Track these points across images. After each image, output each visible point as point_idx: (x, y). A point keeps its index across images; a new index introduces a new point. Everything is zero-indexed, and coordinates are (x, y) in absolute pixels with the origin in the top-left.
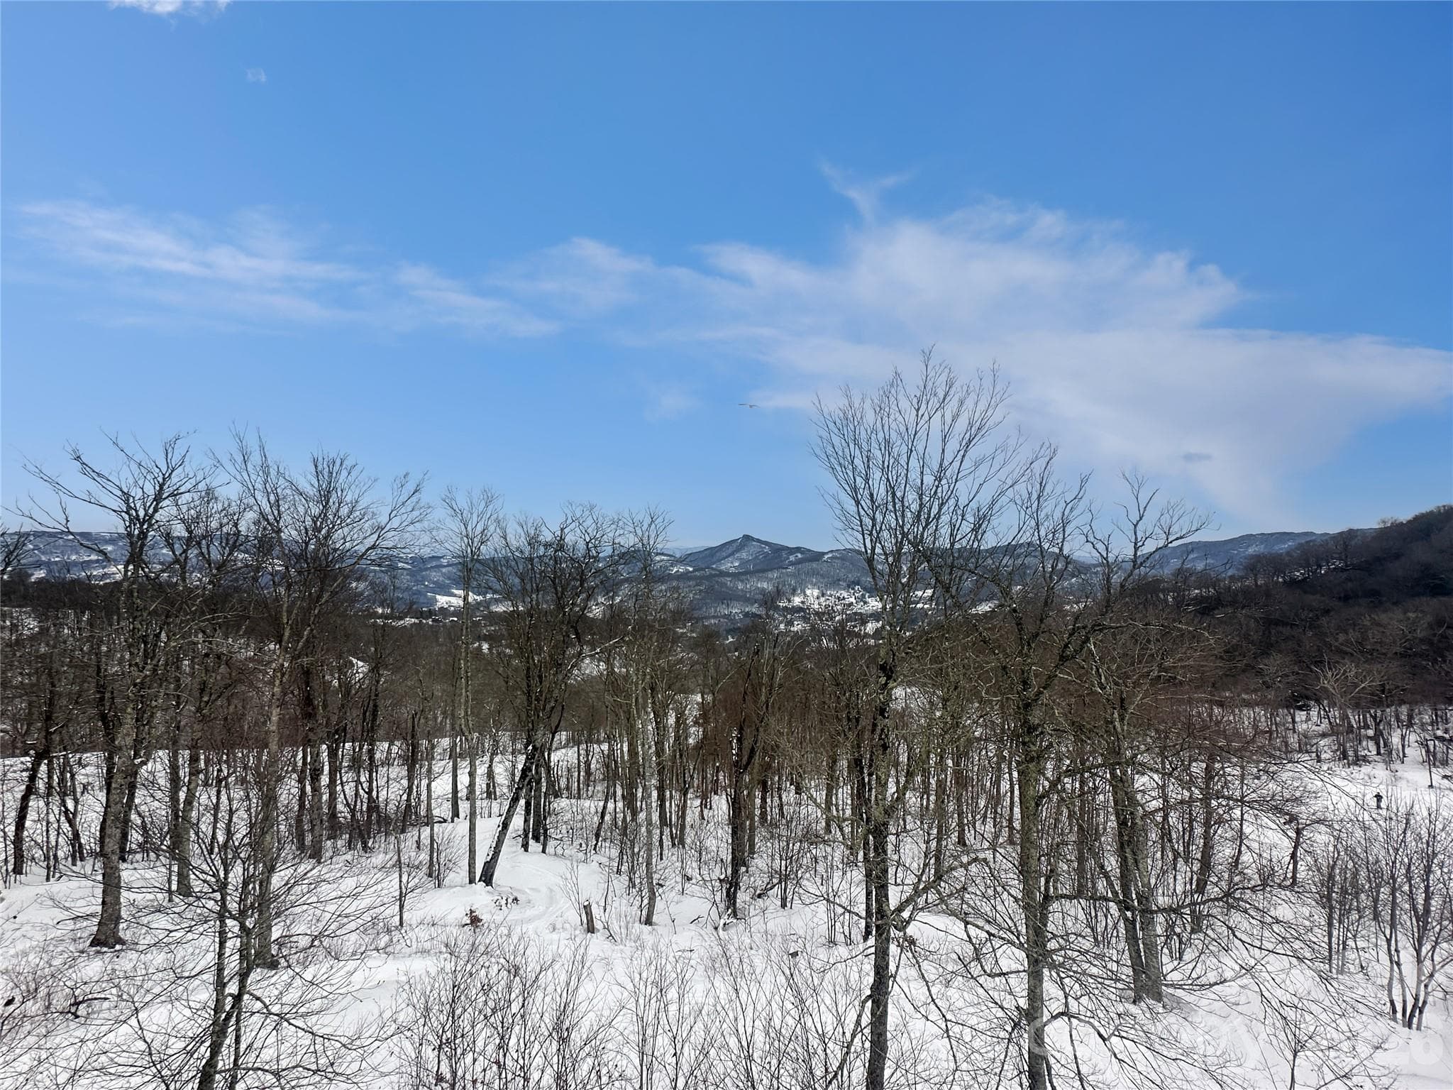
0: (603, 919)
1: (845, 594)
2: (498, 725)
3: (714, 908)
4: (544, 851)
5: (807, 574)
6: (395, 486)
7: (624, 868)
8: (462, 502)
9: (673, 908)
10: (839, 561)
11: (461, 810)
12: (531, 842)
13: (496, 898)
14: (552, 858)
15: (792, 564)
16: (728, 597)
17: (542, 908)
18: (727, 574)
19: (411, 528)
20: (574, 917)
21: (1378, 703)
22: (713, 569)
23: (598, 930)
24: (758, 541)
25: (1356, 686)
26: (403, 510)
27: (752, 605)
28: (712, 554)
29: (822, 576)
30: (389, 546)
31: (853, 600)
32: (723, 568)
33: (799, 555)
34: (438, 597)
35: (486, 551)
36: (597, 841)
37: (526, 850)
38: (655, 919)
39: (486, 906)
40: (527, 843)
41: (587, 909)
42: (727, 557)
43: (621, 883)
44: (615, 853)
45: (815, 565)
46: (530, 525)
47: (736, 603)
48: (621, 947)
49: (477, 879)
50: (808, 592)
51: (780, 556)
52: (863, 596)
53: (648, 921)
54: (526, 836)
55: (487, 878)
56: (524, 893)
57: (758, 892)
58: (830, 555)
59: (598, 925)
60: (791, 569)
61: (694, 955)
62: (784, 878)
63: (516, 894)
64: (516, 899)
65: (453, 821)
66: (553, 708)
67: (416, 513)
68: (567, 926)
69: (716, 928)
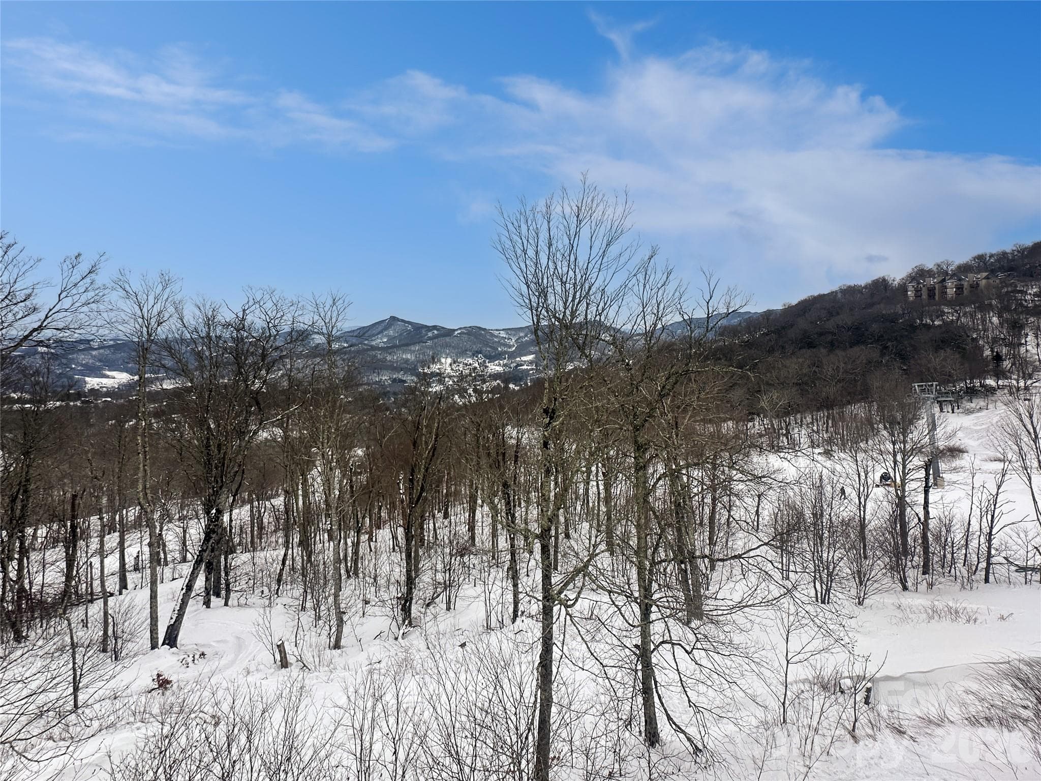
0: (296, 653)
1: (471, 361)
2: (168, 496)
3: (394, 623)
4: (226, 604)
5: (442, 346)
6: (65, 267)
7: (309, 604)
8: (136, 285)
9: (358, 630)
10: (466, 336)
11: (129, 581)
12: (213, 598)
13: (182, 657)
14: (237, 609)
15: (430, 339)
16: (378, 366)
17: (231, 657)
18: (378, 348)
19: (85, 309)
20: (267, 657)
21: (787, 414)
22: (365, 344)
23: (291, 664)
24: (403, 321)
25: (777, 404)
26: (74, 291)
27: (399, 373)
28: (363, 333)
29: (454, 348)
30: (60, 327)
31: (476, 365)
32: (374, 343)
33: (436, 332)
34: (87, 379)
35: (162, 333)
36: (279, 586)
37: (208, 607)
38: (343, 643)
39: (172, 667)
40: (209, 600)
41: (281, 648)
42: (377, 334)
43: (307, 618)
44: (298, 591)
45: (448, 339)
46: (208, 307)
47: (385, 372)
48: (316, 673)
49: (161, 641)
50: (443, 360)
51: (421, 333)
52: (484, 361)
53: (337, 646)
54: (208, 594)
55: (171, 639)
56: (210, 646)
57: (427, 602)
58: (459, 332)
59: (291, 659)
60: (429, 343)
61: (383, 665)
62: (447, 586)
63: (202, 650)
64: (203, 654)
65: (121, 593)
66: (237, 472)
67: (91, 294)
68: (262, 667)
69: (396, 639)
